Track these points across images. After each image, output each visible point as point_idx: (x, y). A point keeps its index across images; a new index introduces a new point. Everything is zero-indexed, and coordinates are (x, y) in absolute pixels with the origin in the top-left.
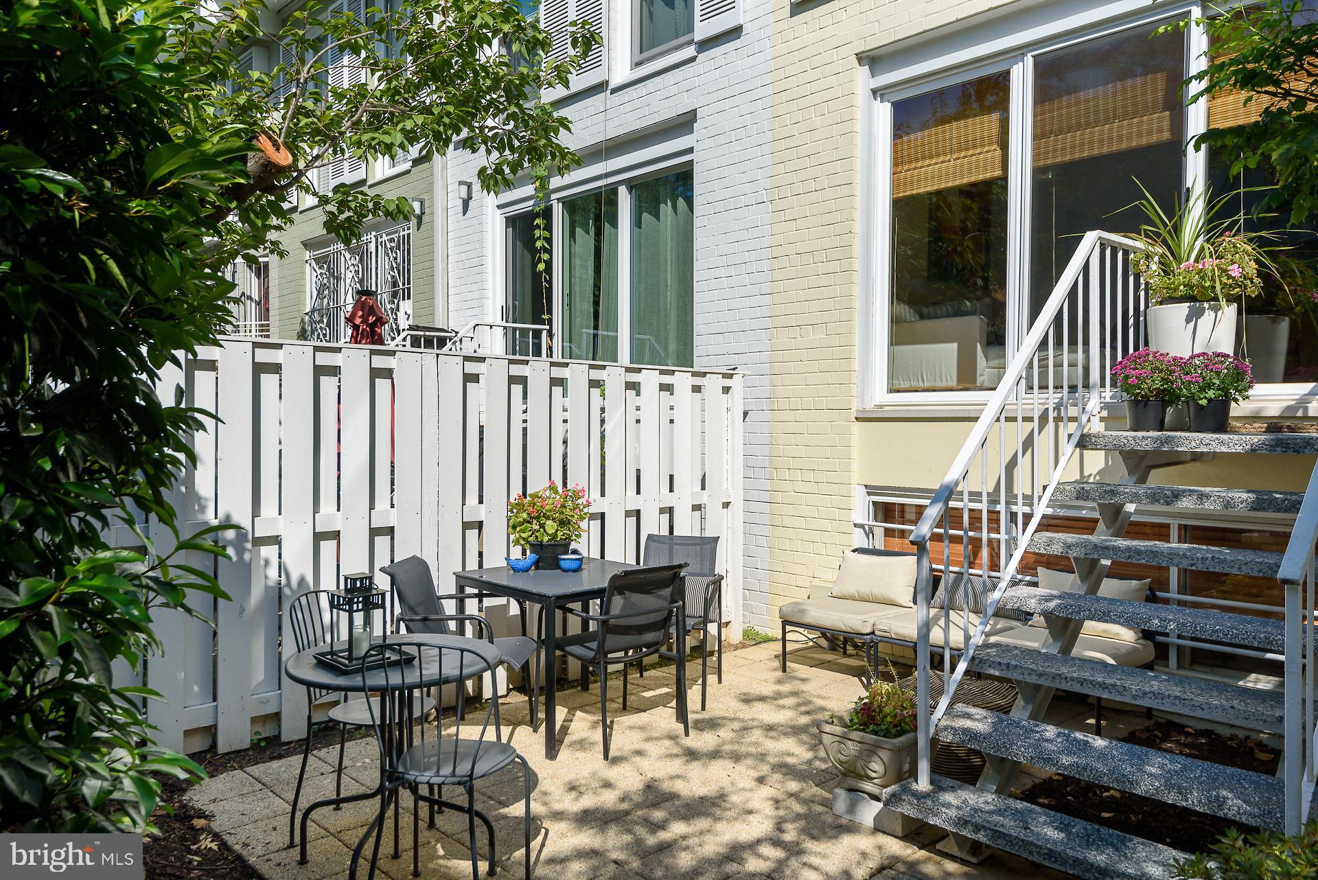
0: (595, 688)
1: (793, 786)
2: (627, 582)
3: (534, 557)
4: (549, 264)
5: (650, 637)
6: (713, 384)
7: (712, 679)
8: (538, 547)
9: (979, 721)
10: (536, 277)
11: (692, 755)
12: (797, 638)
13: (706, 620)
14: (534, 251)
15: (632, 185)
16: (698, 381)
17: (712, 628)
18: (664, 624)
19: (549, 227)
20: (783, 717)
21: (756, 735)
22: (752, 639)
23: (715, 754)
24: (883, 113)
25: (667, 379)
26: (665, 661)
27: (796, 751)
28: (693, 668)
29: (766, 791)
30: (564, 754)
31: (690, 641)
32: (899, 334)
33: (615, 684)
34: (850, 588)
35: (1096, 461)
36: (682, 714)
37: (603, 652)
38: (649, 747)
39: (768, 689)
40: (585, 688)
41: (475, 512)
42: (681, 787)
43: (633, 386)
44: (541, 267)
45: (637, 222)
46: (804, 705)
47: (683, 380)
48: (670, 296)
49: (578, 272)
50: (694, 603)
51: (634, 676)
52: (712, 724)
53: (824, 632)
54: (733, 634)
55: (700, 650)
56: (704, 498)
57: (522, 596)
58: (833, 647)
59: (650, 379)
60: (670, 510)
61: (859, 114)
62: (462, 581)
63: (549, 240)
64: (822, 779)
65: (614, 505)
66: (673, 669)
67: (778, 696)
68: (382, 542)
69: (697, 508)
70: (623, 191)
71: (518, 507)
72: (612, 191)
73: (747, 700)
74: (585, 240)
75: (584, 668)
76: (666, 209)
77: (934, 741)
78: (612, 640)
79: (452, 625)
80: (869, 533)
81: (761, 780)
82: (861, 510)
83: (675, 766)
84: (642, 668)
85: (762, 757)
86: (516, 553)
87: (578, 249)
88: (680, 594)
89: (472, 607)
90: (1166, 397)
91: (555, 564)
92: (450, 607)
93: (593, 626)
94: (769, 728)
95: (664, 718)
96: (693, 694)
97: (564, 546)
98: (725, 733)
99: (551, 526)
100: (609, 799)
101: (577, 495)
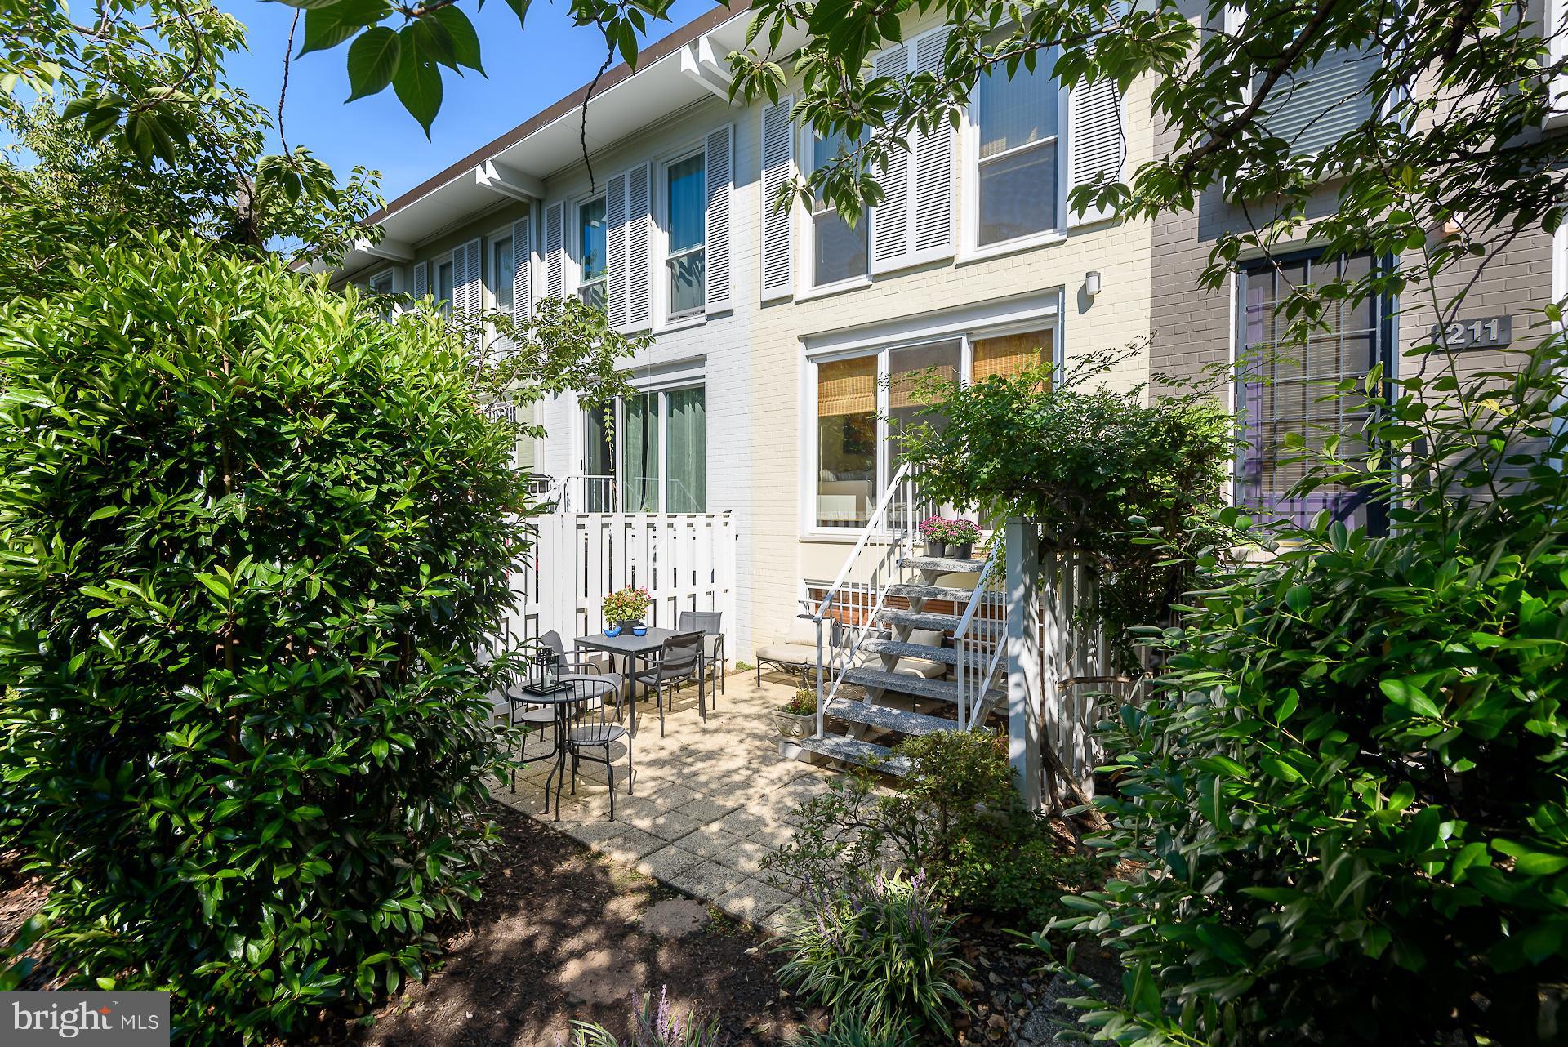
0: (653, 700)
1: (757, 743)
2: (674, 642)
3: (618, 629)
4: (614, 437)
5: (684, 671)
6: (718, 521)
7: (718, 692)
8: (621, 623)
9: (844, 704)
10: (605, 445)
11: (705, 731)
12: (767, 668)
13: (715, 659)
14: (603, 429)
15: (666, 392)
16: (709, 520)
17: (719, 664)
18: (693, 663)
19: (613, 414)
20: (754, 710)
21: (739, 720)
22: (742, 668)
23: (717, 731)
24: (813, 369)
25: (691, 520)
26: (691, 683)
27: (760, 727)
28: (708, 686)
29: (744, 746)
30: (639, 735)
31: (706, 672)
32: (823, 489)
33: (665, 697)
34: (795, 638)
35: (907, 573)
36: (702, 712)
37: (659, 679)
38: (683, 729)
39: (746, 696)
40: (647, 700)
41: (583, 602)
42: (700, 747)
43: (671, 525)
44: (609, 439)
45: (671, 414)
46: (766, 704)
47: (700, 521)
48: (691, 461)
49: (632, 440)
50: (708, 650)
51: (674, 692)
52: (716, 716)
53: (781, 663)
54: (730, 666)
55: (712, 676)
56: (712, 587)
57: (611, 650)
58: (788, 672)
59: (681, 521)
60: (694, 596)
61: (799, 369)
62: (578, 643)
63: (613, 422)
64: (774, 740)
65: (661, 595)
66: (697, 687)
67: (752, 699)
68: (531, 623)
69: (709, 593)
70: (661, 395)
71: (609, 600)
72: (655, 394)
73: (735, 702)
74: (637, 422)
75: (646, 688)
76: (688, 408)
77: (826, 717)
78: (665, 673)
79: (572, 669)
80: (807, 606)
81: (741, 741)
82: (803, 593)
83: (698, 737)
84: (678, 688)
85: (742, 730)
86: (606, 626)
87: (632, 427)
88: (701, 647)
89: (583, 658)
90: (944, 541)
91: (632, 632)
92: (570, 659)
93: (651, 666)
94: (746, 716)
95: (693, 714)
96: (708, 701)
97: (636, 622)
98: (723, 720)
99: (629, 611)
100: (664, 754)
101: (643, 593)
